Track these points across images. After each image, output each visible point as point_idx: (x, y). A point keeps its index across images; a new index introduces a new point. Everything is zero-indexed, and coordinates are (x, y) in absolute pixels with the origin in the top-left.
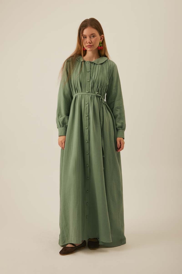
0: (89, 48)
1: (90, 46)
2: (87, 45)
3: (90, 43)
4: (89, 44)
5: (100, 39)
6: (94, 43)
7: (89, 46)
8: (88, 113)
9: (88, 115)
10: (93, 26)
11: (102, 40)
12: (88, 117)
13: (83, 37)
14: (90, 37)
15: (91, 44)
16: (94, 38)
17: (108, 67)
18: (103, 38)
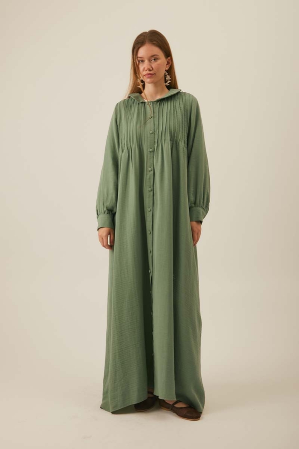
0: (148, 78)
1: (150, 76)
2: (145, 73)
3: (150, 70)
4: (148, 72)
5: (167, 63)
6: (156, 70)
7: (148, 74)
8: (152, 186)
9: (152, 188)
10: (154, 42)
11: (170, 65)
12: (152, 193)
13: (139, 61)
14: (150, 61)
15: (151, 72)
16: (156, 62)
17: (182, 106)
18: (170, 64)
